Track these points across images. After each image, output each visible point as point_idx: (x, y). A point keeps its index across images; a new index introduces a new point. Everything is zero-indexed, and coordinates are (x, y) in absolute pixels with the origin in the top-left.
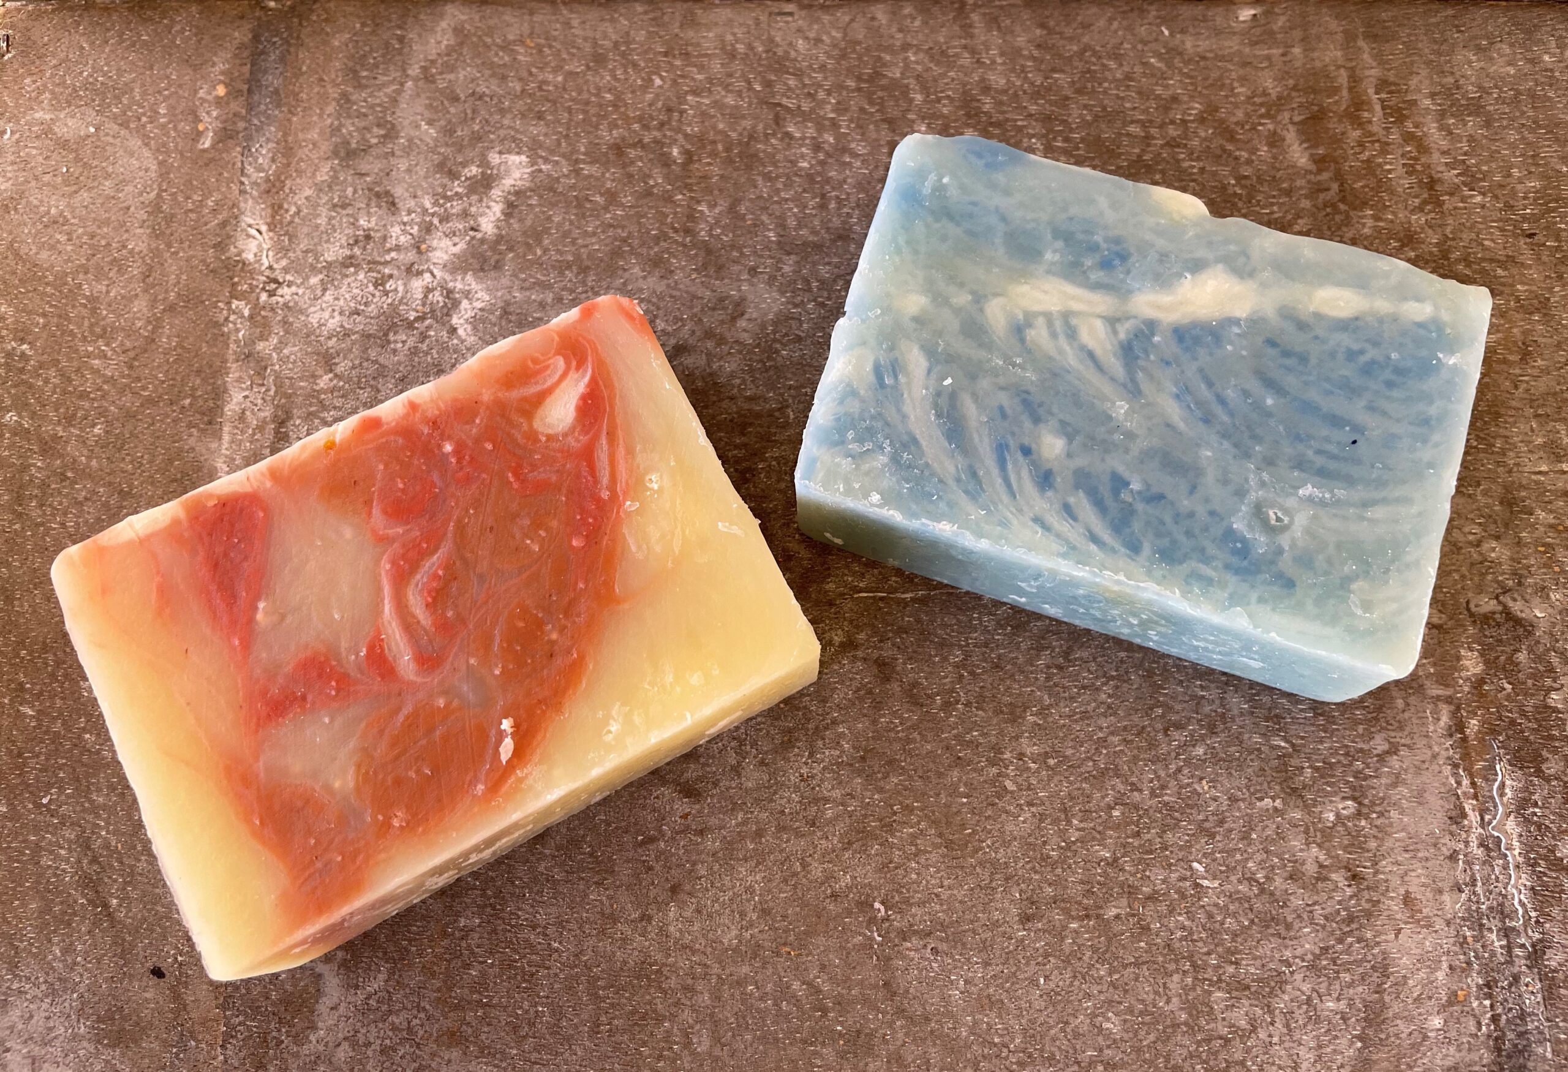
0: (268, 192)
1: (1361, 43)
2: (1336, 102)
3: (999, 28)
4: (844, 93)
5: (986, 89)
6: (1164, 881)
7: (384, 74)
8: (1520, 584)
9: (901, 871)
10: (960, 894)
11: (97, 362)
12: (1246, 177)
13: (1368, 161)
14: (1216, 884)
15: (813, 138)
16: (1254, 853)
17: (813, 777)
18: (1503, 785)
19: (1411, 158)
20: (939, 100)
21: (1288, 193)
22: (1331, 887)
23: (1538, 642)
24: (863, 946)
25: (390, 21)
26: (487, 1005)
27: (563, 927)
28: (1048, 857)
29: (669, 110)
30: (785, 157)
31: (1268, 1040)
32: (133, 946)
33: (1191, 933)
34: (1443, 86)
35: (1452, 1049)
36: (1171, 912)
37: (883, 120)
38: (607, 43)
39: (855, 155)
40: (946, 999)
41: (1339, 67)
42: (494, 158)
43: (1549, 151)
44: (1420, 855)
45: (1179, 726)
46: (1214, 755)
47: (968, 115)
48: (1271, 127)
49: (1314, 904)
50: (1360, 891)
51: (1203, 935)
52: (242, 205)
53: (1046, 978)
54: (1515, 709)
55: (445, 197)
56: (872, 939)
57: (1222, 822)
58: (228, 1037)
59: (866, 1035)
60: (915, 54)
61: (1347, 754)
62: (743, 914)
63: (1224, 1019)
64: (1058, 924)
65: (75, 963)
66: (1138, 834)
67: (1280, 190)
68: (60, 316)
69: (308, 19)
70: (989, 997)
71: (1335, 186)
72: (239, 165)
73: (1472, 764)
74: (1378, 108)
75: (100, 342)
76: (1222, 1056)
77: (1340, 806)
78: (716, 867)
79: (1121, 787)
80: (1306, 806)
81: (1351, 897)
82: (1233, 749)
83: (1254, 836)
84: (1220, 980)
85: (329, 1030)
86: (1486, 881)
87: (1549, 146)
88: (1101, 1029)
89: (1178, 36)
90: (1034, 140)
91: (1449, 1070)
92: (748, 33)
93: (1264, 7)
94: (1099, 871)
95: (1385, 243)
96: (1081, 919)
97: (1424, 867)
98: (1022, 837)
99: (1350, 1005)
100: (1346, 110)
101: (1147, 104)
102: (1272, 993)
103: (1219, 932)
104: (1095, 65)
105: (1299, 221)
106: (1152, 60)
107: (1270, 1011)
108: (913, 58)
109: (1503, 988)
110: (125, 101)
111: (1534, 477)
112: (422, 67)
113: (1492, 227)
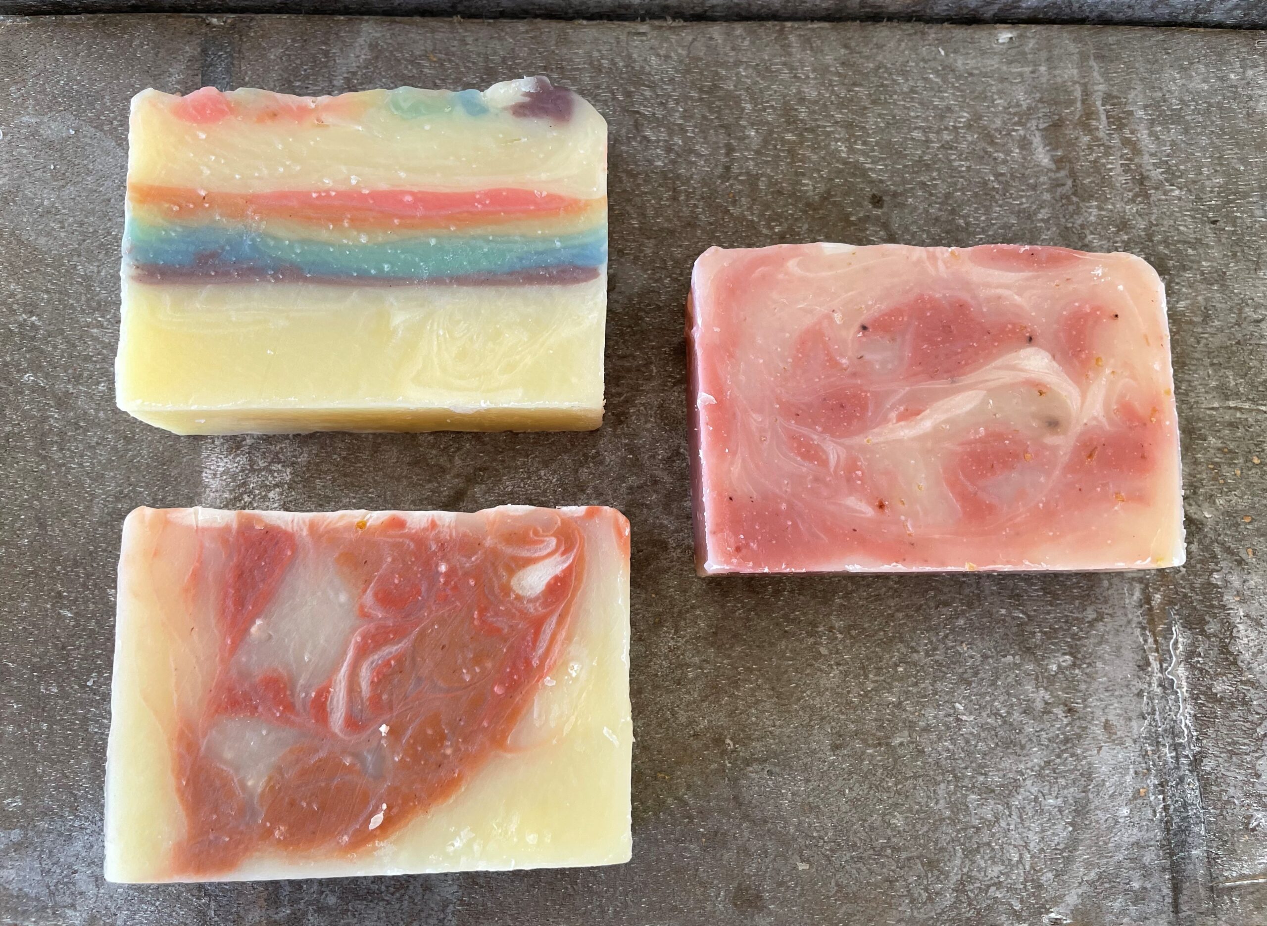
1: (1092, 63)
2: (1072, 113)
3: (812, 49)
4: (689, 103)
5: (802, 100)
6: (935, 717)
7: (314, 85)
8: (1195, 493)
9: (743, 716)
10: (787, 731)
11: (95, 330)
12: (1002, 174)
13: (1095, 161)
14: (972, 718)
15: (666, 141)
16: (999, 695)
17: (678, 648)
18: (1176, 642)
19: (1128, 159)
20: (764, 109)
21: (1034, 187)
22: (1053, 717)
23: (1206, 536)
24: (715, 772)
25: (316, 37)
28: (852, 702)
30: (644, 156)
31: (1007, 827)
33: (954, 754)
34: (1153, 99)
35: (1135, 830)
36: (940, 739)
37: (720, 126)
39: (699, 156)
40: (778, 807)
41: (1075, 83)
43: (1231, 153)
44: (1117, 693)
45: (946, 604)
46: (971, 625)
47: (788, 123)
48: (1022, 133)
49: (1042, 730)
50: (1074, 720)
51: (962, 755)
53: (851, 789)
54: (1188, 586)
56: (725, 765)
57: (976, 674)
59: (722, 834)
60: (745, 69)
61: (1067, 622)
63: (976, 814)
64: (858, 750)
66: (916, 684)
67: (1028, 185)
68: (61, 293)
69: (247, 35)
70: (809, 804)
71: (1069, 182)
73: (1155, 627)
74: (1103, 117)
75: (97, 314)
76: (974, 840)
77: (1061, 660)
79: (904, 650)
80: (1037, 660)
81: (1067, 725)
82: (985, 620)
83: (999, 683)
84: (973, 787)
86: (1162, 711)
87: (1231, 149)
88: (889, 824)
89: (952, 55)
90: (839, 144)
91: (1133, 845)
92: (611, 50)
93: (1019, 32)
94: (888, 711)
95: (1106, 228)
96: (875, 746)
97: (1118, 702)
98: (832, 689)
99: (1064, 802)
100: (1079, 119)
101: (927, 113)
102: (1010, 795)
103: (973, 753)
104: (887, 80)
105: (1042, 211)
106: (931, 76)
107: (1009, 807)
108: (743, 73)
109: (1172, 786)
110: (98, 107)
111: (1208, 412)
112: (345, 78)
113: (1186, 215)
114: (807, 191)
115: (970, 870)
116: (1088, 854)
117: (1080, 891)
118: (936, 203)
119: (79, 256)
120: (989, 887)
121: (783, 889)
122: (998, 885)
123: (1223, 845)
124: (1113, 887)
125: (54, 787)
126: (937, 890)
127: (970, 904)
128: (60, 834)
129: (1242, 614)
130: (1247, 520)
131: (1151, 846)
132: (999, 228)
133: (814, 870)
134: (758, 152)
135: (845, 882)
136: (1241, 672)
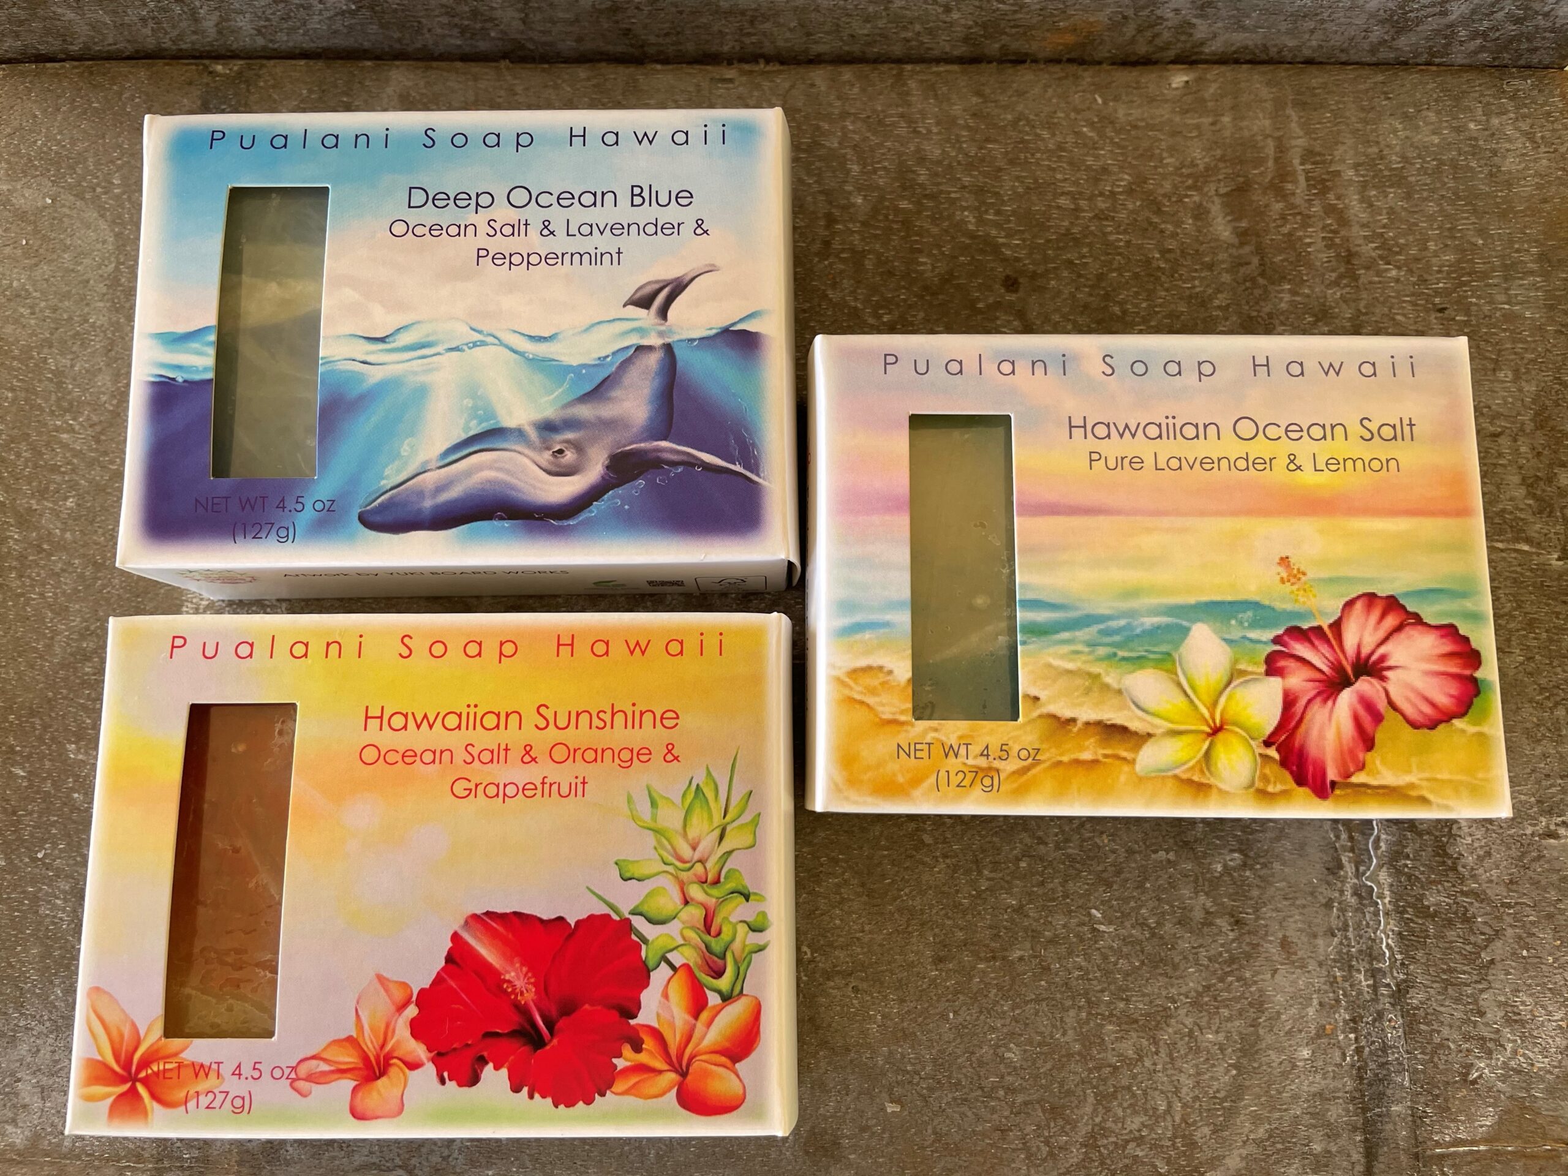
1: (1290, 111)
2: (1261, 174)
3: (936, 96)
5: (922, 160)
6: (1064, 926)
9: (826, 918)
10: (879, 938)
11: (65, 436)
12: (1170, 251)
13: (1290, 234)
14: (1112, 929)
16: (1147, 901)
18: (1378, 840)
19: (1332, 231)
20: (875, 171)
21: (1210, 267)
22: (1215, 931)
25: (336, 87)
28: (961, 904)
31: (1152, 1068)
33: (1087, 973)
34: (1367, 156)
35: (1318, 1077)
36: (1070, 953)
37: (820, 192)
40: (864, 1033)
41: (1267, 136)
43: (1466, 224)
44: (1298, 902)
47: (904, 187)
48: (1197, 199)
49: (1200, 946)
50: (1242, 935)
51: (1098, 974)
53: (955, 1013)
57: (1119, 873)
60: (853, 122)
63: (1113, 1049)
64: (967, 965)
66: (1042, 884)
67: (1202, 264)
68: (27, 390)
69: (256, 85)
70: (903, 1030)
71: (1255, 261)
74: (1302, 179)
75: (68, 417)
76: (1111, 1082)
77: (1228, 858)
79: (1028, 841)
80: (1197, 858)
81: (1233, 941)
83: (1148, 885)
84: (1111, 1015)
86: (1358, 926)
87: (1467, 218)
88: (1003, 1058)
89: (1111, 104)
90: (966, 213)
91: (1314, 1095)
92: (690, 100)
93: (1197, 74)
94: (1006, 917)
95: (1301, 318)
96: (987, 960)
97: (1301, 914)
98: (936, 887)
99: (1227, 1038)
100: (1271, 181)
101: (1078, 175)
102: (1157, 1027)
103: (1112, 972)
104: (1028, 134)
105: (1219, 296)
106: (1085, 129)
107: (1156, 1042)
108: (851, 128)
109: (1367, 1023)
110: (79, 171)
113: (1404, 302)
114: (924, 271)
116: (1256, 1105)
117: (1244, 1152)
118: (1085, 286)
119: (50, 347)
120: (1127, 1142)
121: (866, 1135)
122: (1140, 1140)
123: (1433, 1101)
124: (1287, 1148)
126: (1061, 1144)
127: (1102, 1163)
131: (1339, 1098)
132: (1165, 317)
133: (906, 1113)
134: (864, 224)
135: (945, 1129)
136: (1462, 879)
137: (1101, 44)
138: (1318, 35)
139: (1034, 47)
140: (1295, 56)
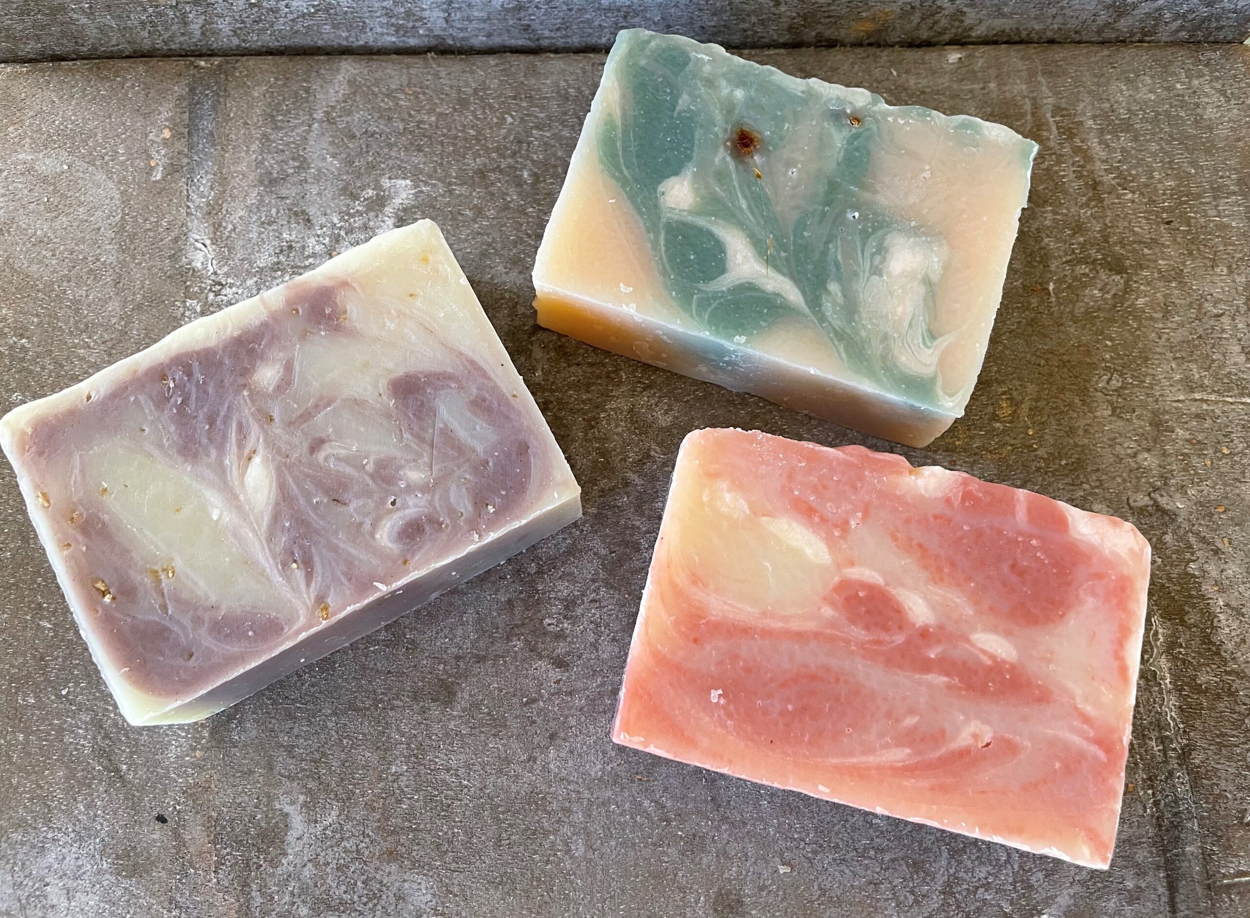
0: (210, 213)
1: (1040, 78)
2: (1022, 125)
7: (295, 118)
8: (1166, 484)
11: (82, 351)
13: (1047, 169)
18: (1156, 633)
19: (1079, 166)
23: (1179, 527)
25: (298, 75)
26: (415, 829)
27: (470, 769)
29: (520, 142)
32: (141, 800)
34: (1102, 110)
35: (1126, 828)
38: (469, 90)
40: (757, 808)
41: (1024, 97)
42: (386, 183)
43: (1181, 159)
52: (189, 224)
54: (1164, 577)
55: (348, 214)
58: (219, 864)
59: (700, 837)
62: (604, 753)
65: (96, 815)
68: (50, 316)
69: (233, 75)
70: (789, 805)
72: (185, 192)
74: (1054, 128)
75: (84, 336)
78: (583, 719)
85: (296, 855)
86: (1146, 703)
87: (1182, 154)
88: (871, 824)
89: (904, 75)
91: (1124, 842)
92: (577, 79)
93: (968, 52)
95: (1061, 232)
100: (1030, 130)
106: (885, 95)
109: (1161, 781)
110: (90, 144)
111: (1174, 404)
112: (324, 112)
113: (1140, 217)
115: (957, 871)
117: (1072, 892)
120: (977, 888)
121: (764, 894)
122: (987, 886)
123: (1218, 841)
124: (1105, 887)
125: (28, 798)
126: (924, 892)
127: (958, 907)
128: (33, 846)
129: (1222, 603)
130: (1221, 510)
131: (1144, 843)
133: (795, 873)
135: (828, 886)
136: (1225, 662)
137: (893, 30)
138: (1059, 20)
139: (843, 34)
140: (1040, 37)
